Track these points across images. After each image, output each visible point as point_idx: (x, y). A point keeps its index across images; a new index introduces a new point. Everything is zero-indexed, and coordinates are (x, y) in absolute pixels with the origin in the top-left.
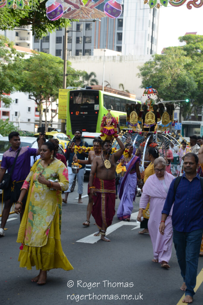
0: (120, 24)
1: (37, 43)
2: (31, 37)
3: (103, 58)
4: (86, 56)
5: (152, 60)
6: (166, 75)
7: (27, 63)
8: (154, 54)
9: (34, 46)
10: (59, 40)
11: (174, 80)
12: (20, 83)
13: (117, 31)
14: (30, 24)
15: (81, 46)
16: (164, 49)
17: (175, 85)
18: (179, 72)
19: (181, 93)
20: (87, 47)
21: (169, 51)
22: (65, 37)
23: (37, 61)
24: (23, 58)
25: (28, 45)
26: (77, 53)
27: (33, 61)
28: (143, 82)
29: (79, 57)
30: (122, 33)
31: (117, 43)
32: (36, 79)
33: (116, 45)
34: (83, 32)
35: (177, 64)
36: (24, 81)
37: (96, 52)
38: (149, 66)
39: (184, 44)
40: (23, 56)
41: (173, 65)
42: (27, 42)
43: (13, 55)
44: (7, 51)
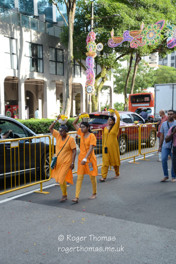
1: (161, 61)
2: (158, 58)
7: (156, 72)
9: (159, 63)
10: (173, 58)
12: (152, 83)
14: (157, 51)
23: (161, 70)
24: (153, 70)
25: (156, 63)
27: (159, 70)
32: (160, 80)
36: (154, 82)
40: (153, 69)
42: (155, 61)
43: (148, 69)
44: (145, 67)
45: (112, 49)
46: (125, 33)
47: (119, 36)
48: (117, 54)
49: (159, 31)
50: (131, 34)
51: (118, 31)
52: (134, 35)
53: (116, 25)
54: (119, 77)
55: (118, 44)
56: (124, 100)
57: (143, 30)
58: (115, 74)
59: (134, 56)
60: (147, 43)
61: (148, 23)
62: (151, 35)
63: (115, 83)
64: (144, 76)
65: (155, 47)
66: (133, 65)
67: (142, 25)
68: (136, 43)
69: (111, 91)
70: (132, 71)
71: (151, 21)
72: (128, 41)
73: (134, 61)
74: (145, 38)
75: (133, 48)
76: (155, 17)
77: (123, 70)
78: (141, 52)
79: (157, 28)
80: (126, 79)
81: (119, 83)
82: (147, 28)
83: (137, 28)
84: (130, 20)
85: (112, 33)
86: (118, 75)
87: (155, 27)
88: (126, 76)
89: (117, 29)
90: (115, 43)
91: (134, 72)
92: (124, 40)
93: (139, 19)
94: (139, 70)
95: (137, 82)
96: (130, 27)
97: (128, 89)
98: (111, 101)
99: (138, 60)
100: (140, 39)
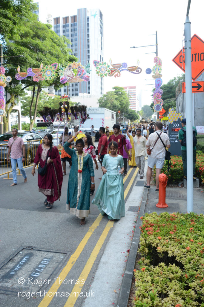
0: (89, 83)
1: (56, 93)
2: (54, 90)
3: (83, 97)
4: (76, 96)
5: (103, 96)
6: (108, 102)
7: (53, 100)
8: (103, 94)
10: (65, 91)
11: (111, 104)
13: (88, 86)
14: (53, 85)
15: (74, 93)
16: (107, 92)
17: (112, 106)
18: (113, 101)
19: (114, 109)
20: (76, 92)
21: (109, 93)
22: (67, 89)
23: (56, 99)
25: (53, 93)
26: (73, 95)
28: (99, 105)
29: (73, 96)
30: (90, 87)
31: (88, 90)
32: (56, 106)
33: (88, 91)
34: (75, 87)
35: (112, 98)
37: (80, 94)
38: (101, 99)
39: (114, 90)
40: (51, 98)
41: (111, 98)
42: (52, 92)
43: (47, 97)
44: (45, 96)
45: (19, 81)
46: (28, 70)
47: (24, 71)
48: (23, 85)
49: (54, 71)
50: (33, 71)
51: (23, 67)
52: (36, 72)
53: (21, 63)
54: (25, 103)
55: (23, 78)
56: (30, 120)
57: (42, 69)
58: (22, 100)
59: (36, 88)
60: (46, 78)
61: (46, 64)
62: (49, 73)
63: (22, 108)
64: (44, 103)
65: (51, 82)
66: (36, 94)
67: (42, 65)
68: (37, 78)
69: (19, 113)
70: (35, 98)
71: (48, 62)
72: (31, 76)
73: (36, 91)
74: (44, 74)
75: (35, 82)
76: (50, 60)
77: (29, 97)
78: (42, 85)
79: (52, 68)
80: (30, 104)
81: (25, 107)
82: (45, 68)
83: (37, 67)
84: (32, 60)
85: (19, 69)
86: (25, 101)
87: (51, 67)
88: (31, 102)
89: (22, 66)
90: (21, 76)
91: (37, 100)
92: (28, 74)
93: (39, 60)
94: (41, 98)
95: (39, 107)
96: (32, 66)
97: (33, 112)
98: (19, 122)
99: (39, 90)
100: (41, 75)
